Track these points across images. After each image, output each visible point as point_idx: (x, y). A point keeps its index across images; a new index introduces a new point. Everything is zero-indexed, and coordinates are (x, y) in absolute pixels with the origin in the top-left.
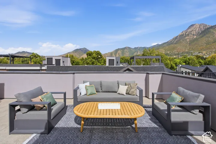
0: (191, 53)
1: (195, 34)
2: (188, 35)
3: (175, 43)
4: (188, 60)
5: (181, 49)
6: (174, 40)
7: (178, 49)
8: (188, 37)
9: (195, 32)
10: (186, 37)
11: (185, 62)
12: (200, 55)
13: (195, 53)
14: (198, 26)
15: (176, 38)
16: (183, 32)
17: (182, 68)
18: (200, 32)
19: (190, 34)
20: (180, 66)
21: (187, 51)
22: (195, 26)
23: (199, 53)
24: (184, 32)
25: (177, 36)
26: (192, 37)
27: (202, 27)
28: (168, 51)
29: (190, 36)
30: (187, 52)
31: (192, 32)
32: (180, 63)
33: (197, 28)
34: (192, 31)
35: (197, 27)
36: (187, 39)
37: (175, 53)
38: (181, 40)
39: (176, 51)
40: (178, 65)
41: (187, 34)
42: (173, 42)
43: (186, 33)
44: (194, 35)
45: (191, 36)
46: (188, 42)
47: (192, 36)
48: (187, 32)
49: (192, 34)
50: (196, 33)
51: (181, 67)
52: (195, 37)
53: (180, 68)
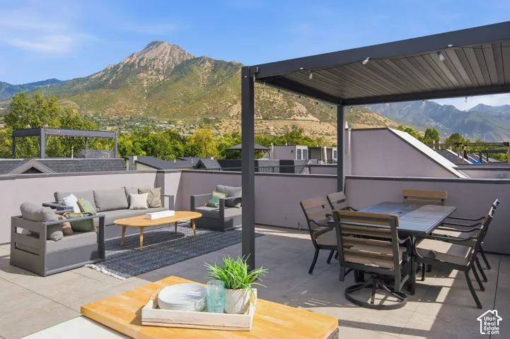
0: (153, 122)
1: (161, 68)
2: (145, 68)
3: (113, 88)
4: (152, 143)
5: (126, 108)
6: (106, 77)
7: (120, 106)
8: (145, 75)
9: (161, 63)
10: (141, 75)
11: (145, 149)
12: (172, 128)
13: (161, 123)
14: (169, 51)
15: (115, 70)
16: (132, 56)
17: (138, 165)
18: (173, 67)
19: (150, 68)
20: (135, 158)
21: (141, 114)
22: (161, 48)
23: (170, 123)
24: (135, 56)
25: (118, 67)
26: (153, 77)
27: (176, 54)
28: (89, 108)
29: (150, 72)
30: (143, 119)
31: (156, 63)
32: (133, 151)
33: (166, 54)
34: (154, 59)
35: (166, 50)
36: (142, 80)
37: (111, 118)
38: (128, 80)
39: (113, 110)
40: (130, 158)
41: (142, 64)
42: (105, 81)
43: (140, 60)
44: (158, 71)
45: (152, 74)
46: (143, 89)
47: (155, 73)
48: (143, 59)
49: (155, 68)
50: (163, 66)
51: (136, 162)
52: (162, 78)
53: (134, 166)
